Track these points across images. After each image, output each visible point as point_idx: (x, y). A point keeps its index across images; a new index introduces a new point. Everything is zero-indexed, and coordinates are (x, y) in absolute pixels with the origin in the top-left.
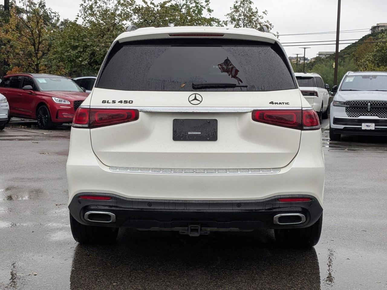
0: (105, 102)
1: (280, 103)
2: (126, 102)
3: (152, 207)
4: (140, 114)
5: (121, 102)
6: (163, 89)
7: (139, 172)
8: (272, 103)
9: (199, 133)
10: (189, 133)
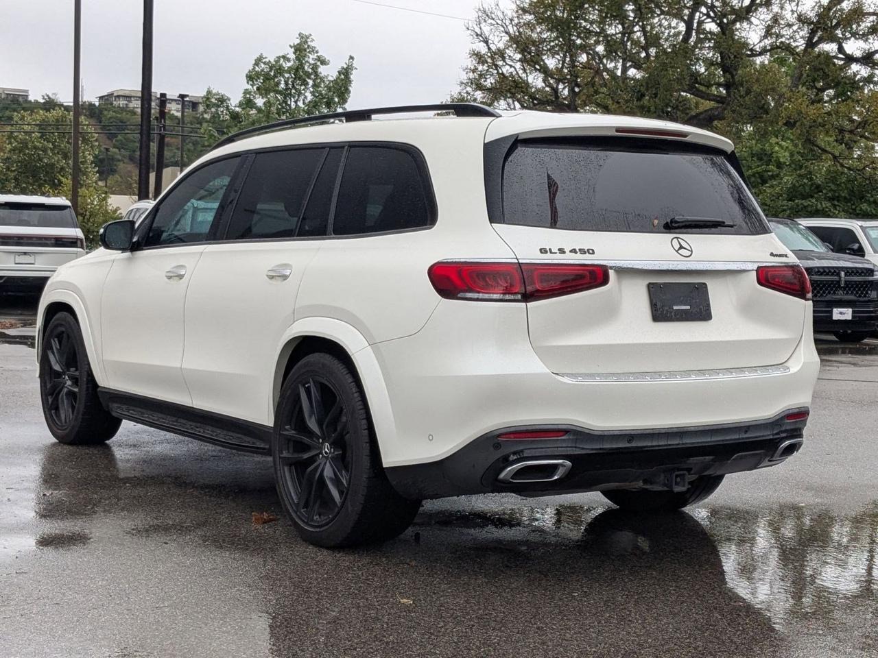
0: (546, 252)
1: (780, 254)
2: (583, 251)
3: (634, 444)
4: (611, 273)
5: (573, 251)
6: (629, 229)
7: (597, 382)
8: (772, 254)
9: (688, 307)
10: (675, 308)
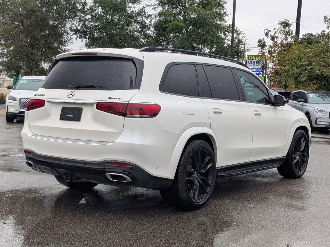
1: (115, 98)
3: (46, 161)
4: (46, 103)
5: (40, 95)
8: (110, 98)
9: (72, 116)
10: (67, 116)
